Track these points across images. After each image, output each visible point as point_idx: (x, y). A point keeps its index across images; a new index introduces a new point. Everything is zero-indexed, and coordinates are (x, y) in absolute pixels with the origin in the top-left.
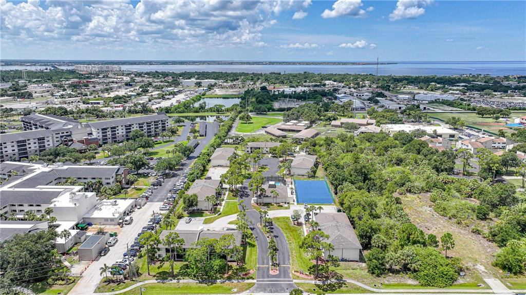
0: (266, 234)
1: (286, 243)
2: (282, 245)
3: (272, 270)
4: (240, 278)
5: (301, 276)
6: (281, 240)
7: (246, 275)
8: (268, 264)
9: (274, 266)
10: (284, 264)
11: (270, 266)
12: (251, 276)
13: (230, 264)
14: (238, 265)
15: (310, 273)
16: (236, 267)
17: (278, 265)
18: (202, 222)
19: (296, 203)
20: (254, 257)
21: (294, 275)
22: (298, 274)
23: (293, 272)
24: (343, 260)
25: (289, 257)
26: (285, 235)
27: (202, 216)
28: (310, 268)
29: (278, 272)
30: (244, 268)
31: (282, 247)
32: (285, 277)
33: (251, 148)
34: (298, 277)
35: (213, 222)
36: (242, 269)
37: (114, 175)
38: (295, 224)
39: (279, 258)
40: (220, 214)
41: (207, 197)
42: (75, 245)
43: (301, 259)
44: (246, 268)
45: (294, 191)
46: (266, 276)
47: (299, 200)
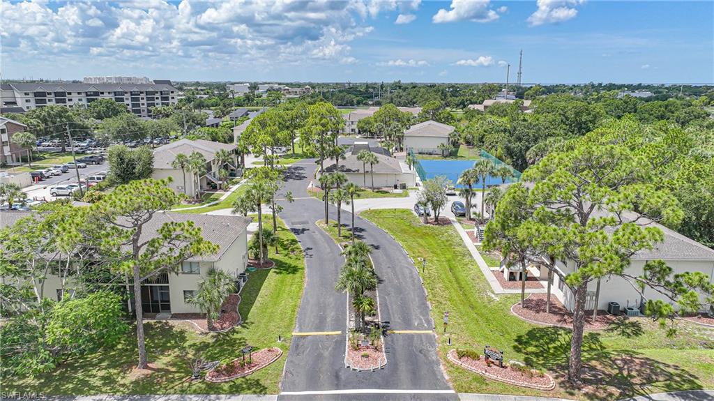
0: (340, 241)
1: (408, 263)
3: (357, 348)
4: (197, 384)
5: (494, 374)
6: (387, 255)
7: (231, 370)
8: (340, 324)
9: (367, 332)
10: (408, 324)
11: (349, 335)
12: (255, 376)
13: (177, 325)
14: (212, 328)
15: (529, 362)
16: (199, 340)
17: (385, 329)
20: (286, 303)
21: (463, 371)
22: (478, 368)
23: (452, 357)
25: (425, 304)
26: (401, 243)
28: (519, 340)
29: (382, 359)
30: (232, 343)
31: (396, 274)
32: (416, 382)
34: (482, 380)
36: (225, 344)
38: (426, 222)
39: (384, 305)
41: (180, 156)
43: (473, 308)
44: (243, 342)
46: (325, 377)
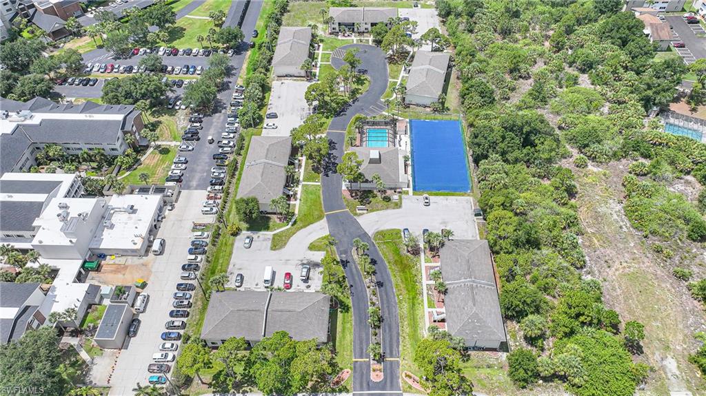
0: (366, 277)
1: (395, 301)
2: (388, 307)
3: (374, 370)
5: (415, 385)
6: (387, 294)
10: (391, 357)
11: (371, 362)
12: (345, 384)
17: (383, 358)
18: (269, 244)
19: (411, 190)
20: (348, 338)
21: (405, 383)
22: (410, 381)
23: (404, 375)
24: (476, 348)
25: (398, 339)
26: (393, 279)
27: (267, 228)
29: (382, 376)
31: (389, 313)
32: (392, 388)
33: (339, 24)
34: (411, 388)
35: (285, 244)
37: (120, 134)
38: (408, 251)
40: (295, 222)
42: (90, 310)
43: (416, 341)
44: (337, 365)
45: (409, 162)
46: (365, 383)
47: (416, 180)
